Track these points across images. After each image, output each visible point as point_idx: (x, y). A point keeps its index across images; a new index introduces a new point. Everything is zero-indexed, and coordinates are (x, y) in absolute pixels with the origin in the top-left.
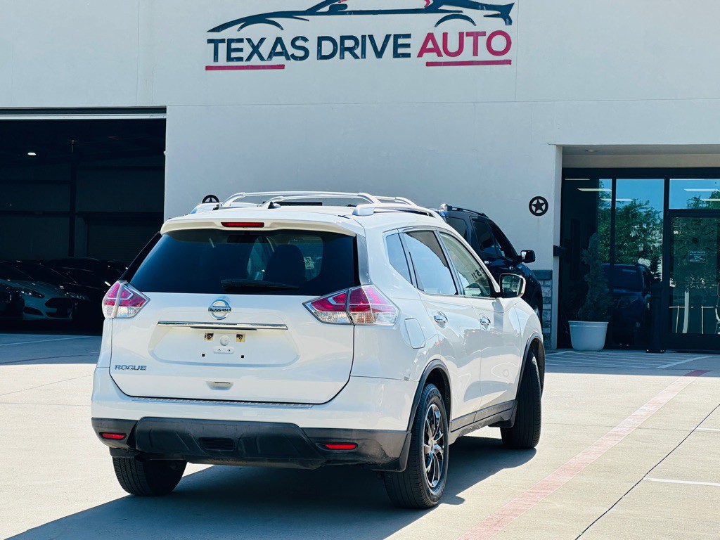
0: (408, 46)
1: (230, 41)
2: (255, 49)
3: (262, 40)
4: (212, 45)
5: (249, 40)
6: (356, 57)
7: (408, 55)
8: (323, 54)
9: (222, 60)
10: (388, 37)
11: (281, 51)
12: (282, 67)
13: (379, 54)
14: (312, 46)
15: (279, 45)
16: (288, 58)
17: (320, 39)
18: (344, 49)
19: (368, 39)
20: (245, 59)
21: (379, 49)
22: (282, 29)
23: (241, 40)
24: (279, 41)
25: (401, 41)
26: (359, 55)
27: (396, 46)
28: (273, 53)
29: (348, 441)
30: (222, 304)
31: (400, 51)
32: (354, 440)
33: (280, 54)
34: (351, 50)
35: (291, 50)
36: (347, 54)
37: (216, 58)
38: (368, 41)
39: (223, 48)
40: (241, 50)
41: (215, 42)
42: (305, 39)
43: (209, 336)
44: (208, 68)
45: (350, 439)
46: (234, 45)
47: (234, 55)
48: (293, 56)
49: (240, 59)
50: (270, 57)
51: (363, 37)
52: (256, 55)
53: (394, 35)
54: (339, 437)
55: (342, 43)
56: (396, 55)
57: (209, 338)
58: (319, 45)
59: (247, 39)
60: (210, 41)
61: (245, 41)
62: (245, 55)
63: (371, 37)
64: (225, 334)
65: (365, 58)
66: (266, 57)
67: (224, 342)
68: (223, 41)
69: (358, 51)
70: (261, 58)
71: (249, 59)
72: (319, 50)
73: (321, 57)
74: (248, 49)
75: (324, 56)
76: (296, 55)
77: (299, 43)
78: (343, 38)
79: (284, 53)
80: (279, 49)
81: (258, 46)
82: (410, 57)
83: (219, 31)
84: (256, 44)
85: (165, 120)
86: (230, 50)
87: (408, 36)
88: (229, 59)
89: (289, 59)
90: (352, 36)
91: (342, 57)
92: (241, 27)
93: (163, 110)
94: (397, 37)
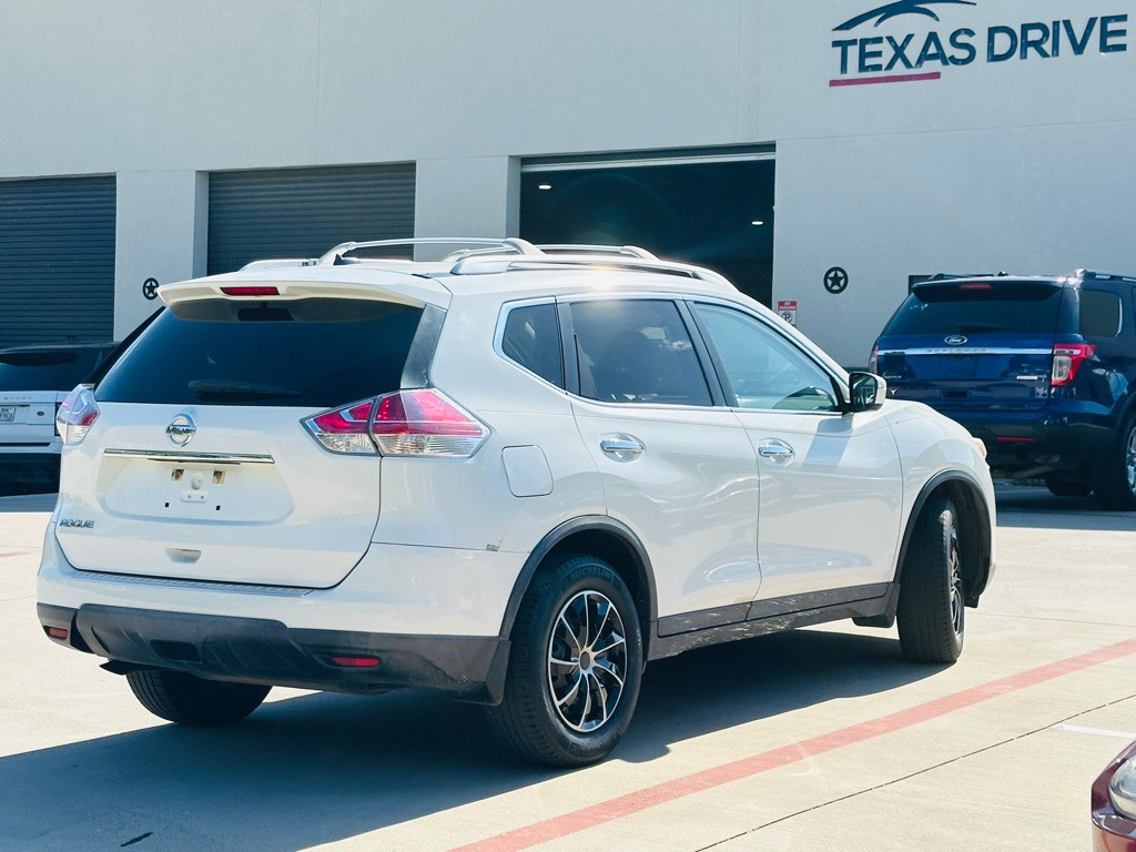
0: (1122, 33)
1: (864, 42)
2: (899, 52)
3: (909, 38)
4: (840, 48)
5: (890, 39)
6: (1044, 54)
7: (1122, 47)
8: (996, 53)
9: (853, 71)
10: (1092, 21)
11: (935, 51)
12: (936, 75)
13: (1078, 48)
14: (980, 42)
15: (933, 44)
16: (945, 62)
17: (992, 31)
18: (1027, 44)
19: (1062, 27)
20: (884, 67)
21: (1079, 41)
22: (938, 20)
23: (878, 40)
24: (933, 37)
25: (1111, 27)
26: (1049, 51)
27: (1105, 34)
28: (924, 56)
29: (363, 653)
30: (183, 421)
31: (1111, 41)
32: (372, 650)
33: (933, 57)
34: (1037, 45)
35: (949, 51)
36: (1031, 51)
37: (844, 68)
38: (1062, 29)
39: (853, 51)
40: (879, 54)
41: (843, 45)
42: (970, 33)
43: (178, 473)
44: (834, 83)
45: (366, 650)
46: (869, 48)
47: (869, 62)
48: (952, 58)
49: (877, 67)
50: (920, 62)
51: (1056, 24)
52: (899, 60)
53: (1102, 18)
54: (348, 645)
55: (1024, 34)
56: (1104, 48)
57: (177, 477)
58: (991, 40)
59: (887, 38)
60: (835, 44)
61: (885, 40)
62: (884, 61)
63: (1067, 23)
64: (198, 470)
65: (1057, 55)
66: (913, 62)
67: (197, 485)
68: (853, 42)
69: (1047, 47)
70: (908, 64)
71: (890, 66)
72: (991, 48)
73: (994, 58)
74: (888, 52)
75: (998, 56)
76: (957, 57)
77: (961, 39)
78: (1025, 28)
79: (940, 55)
80: (932, 50)
81: (903, 46)
82: (1125, 50)
83: (848, 29)
84: (899, 44)
85: (773, 162)
86: (863, 55)
87: (1123, 18)
88: (862, 68)
89: (948, 64)
90: (1039, 24)
91: (1024, 56)
92: (880, 21)
93: (771, 147)
94: (1105, 20)
